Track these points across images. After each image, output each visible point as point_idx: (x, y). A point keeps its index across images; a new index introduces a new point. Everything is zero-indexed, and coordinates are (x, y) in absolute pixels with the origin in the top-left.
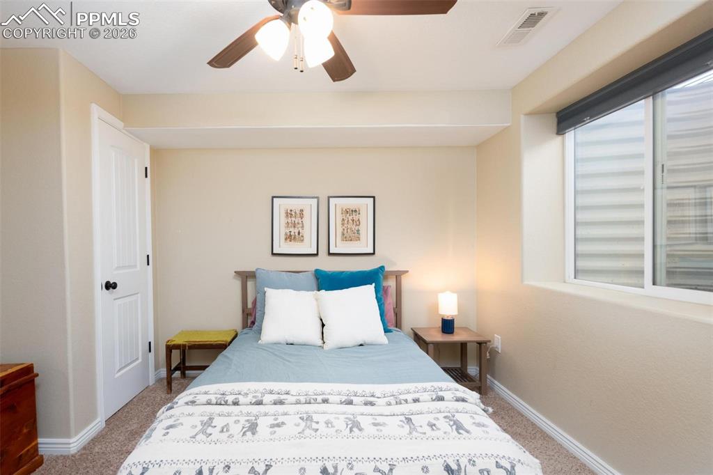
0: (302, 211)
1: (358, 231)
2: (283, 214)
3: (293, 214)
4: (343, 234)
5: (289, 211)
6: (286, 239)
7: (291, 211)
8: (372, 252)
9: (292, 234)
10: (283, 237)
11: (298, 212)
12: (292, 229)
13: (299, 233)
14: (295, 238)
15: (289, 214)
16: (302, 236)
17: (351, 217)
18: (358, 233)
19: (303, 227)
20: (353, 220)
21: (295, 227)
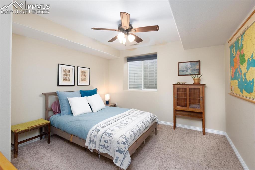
0: (69, 70)
1: (86, 78)
2: (63, 71)
3: (66, 71)
4: (82, 79)
5: (65, 70)
6: (63, 80)
7: (66, 70)
8: (89, 84)
9: (66, 78)
10: (62, 79)
11: (68, 71)
12: (66, 77)
13: (68, 78)
14: (67, 80)
15: (65, 71)
16: (69, 79)
17: (84, 74)
18: (86, 79)
19: (69, 76)
20: (85, 75)
21: (67, 76)
